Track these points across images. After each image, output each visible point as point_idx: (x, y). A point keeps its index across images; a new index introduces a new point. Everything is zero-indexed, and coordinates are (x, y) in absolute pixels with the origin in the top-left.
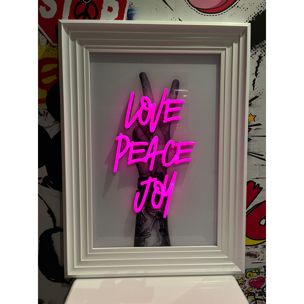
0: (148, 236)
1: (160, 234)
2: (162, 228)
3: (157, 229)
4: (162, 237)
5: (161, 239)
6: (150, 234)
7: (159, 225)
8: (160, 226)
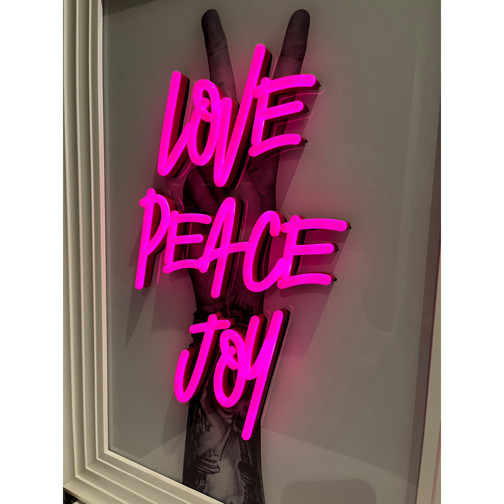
0: (214, 470)
1: (240, 477)
2: (246, 461)
3: (234, 461)
4: (245, 487)
5: (244, 491)
6: (218, 467)
7: (240, 453)
8: (242, 456)
